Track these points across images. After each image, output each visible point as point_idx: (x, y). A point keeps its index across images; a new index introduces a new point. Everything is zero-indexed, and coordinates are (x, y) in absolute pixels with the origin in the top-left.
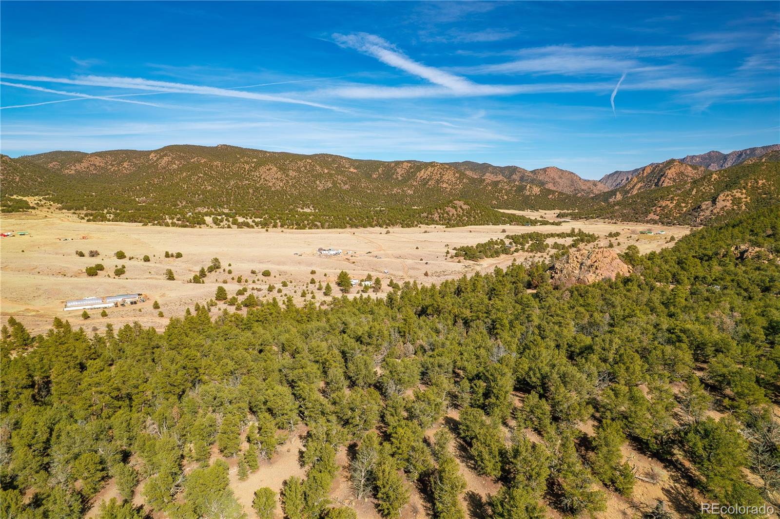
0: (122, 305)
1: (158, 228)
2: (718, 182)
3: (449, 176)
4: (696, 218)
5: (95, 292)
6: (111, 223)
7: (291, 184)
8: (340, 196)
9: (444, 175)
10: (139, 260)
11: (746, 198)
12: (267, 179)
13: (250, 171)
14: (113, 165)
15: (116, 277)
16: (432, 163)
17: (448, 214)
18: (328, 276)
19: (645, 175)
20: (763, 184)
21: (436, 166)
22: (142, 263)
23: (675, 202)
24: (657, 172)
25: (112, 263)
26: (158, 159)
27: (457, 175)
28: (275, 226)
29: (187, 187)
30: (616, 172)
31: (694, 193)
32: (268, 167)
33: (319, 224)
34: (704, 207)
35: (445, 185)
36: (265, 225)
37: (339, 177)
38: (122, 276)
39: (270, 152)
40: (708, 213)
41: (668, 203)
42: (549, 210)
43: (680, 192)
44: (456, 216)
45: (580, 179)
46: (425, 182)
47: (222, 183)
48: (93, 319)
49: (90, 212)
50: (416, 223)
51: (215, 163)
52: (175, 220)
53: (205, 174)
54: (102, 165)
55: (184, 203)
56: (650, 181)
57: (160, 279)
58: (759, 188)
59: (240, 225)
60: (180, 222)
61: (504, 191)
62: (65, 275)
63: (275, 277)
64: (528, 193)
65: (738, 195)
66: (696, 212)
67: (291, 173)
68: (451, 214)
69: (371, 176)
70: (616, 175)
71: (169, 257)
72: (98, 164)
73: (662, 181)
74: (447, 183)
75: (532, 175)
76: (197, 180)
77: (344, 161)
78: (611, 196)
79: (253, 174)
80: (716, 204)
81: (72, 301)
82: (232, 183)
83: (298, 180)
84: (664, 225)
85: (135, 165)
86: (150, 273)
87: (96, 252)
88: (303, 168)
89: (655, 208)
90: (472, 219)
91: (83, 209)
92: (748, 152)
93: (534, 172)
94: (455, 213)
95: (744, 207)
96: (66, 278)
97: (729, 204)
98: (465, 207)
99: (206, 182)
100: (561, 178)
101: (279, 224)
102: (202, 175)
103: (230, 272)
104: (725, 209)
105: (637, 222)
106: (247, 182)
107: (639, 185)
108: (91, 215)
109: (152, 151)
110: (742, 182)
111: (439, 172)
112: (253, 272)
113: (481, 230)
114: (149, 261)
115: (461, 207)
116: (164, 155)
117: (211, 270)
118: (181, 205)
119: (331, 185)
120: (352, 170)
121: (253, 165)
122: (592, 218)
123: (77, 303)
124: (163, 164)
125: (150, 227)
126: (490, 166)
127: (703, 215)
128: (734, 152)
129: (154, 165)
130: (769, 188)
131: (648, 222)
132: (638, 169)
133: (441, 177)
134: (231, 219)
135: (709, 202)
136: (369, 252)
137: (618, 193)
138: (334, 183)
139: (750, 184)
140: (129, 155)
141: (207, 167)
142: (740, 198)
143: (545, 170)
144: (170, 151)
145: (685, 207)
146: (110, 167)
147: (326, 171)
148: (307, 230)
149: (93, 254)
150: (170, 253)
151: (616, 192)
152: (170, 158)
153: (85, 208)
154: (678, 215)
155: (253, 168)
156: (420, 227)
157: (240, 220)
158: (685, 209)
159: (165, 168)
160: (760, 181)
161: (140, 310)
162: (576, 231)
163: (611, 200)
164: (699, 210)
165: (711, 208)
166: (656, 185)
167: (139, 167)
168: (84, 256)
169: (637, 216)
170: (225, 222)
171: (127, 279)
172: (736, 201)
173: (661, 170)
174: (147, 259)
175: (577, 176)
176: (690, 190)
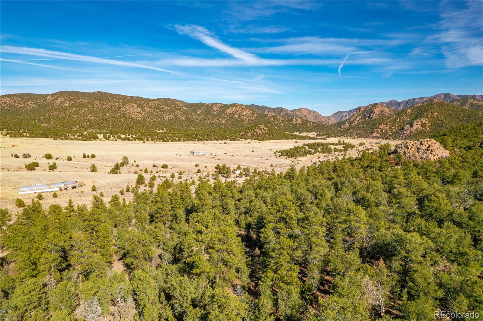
0: (66, 189)
1: (65, 141)
2: (411, 114)
3: (246, 112)
4: (402, 135)
5: (39, 181)
6: (28, 138)
7: (147, 116)
8: (180, 124)
9: (243, 111)
10: (64, 160)
11: (429, 123)
12: (131, 112)
13: (119, 107)
14: (20, 104)
15: (51, 171)
16: (235, 104)
17: (257, 133)
18: (207, 168)
19: (361, 112)
20: (437, 115)
21: (238, 106)
22: (67, 162)
23: (388, 126)
24: (369, 110)
25: (43, 162)
26: (53, 100)
27: (250, 111)
28: (147, 140)
29: (77, 117)
30: (339, 112)
31: (398, 120)
32: (131, 105)
33: (177, 139)
34: (406, 129)
35: (244, 118)
36: (140, 139)
37: (178, 112)
38: (55, 170)
39: (130, 96)
40: (408, 132)
41: (384, 126)
42: (309, 132)
43: (390, 120)
44: (261, 134)
45: (320, 115)
46: (232, 115)
47: (100, 115)
48: (47, 199)
49: (9, 132)
50: (238, 138)
51: (95, 102)
52: (76, 137)
53: (89, 109)
54: (11, 103)
55: (78, 127)
56: (365, 115)
57: (85, 172)
58: (435, 118)
59: (123, 140)
60: (80, 138)
61: (281, 121)
62: (8, 170)
63: (171, 169)
64: (295, 123)
65: (424, 121)
66: (402, 131)
67: (146, 109)
68: (258, 133)
69: (197, 112)
70: (339, 114)
71: (86, 157)
72: (8, 102)
73: (372, 115)
74: (245, 116)
75: (292, 113)
76: (83, 113)
77: (178, 103)
78: (342, 125)
79: (121, 109)
80: (412, 127)
81: (23, 187)
82: (108, 115)
83: (152, 113)
84: (384, 140)
85: (36, 104)
86: (76, 167)
87: (29, 154)
88: (154, 106)
89: (377, 129)
90: (272, 136)
91: (4, 130)
92: (411, 101)
93: (293, 111)
94: (261, 132)
95: (428, 129)
96: (9, 172)
97: (420, 127)
98: (266, 129)
99: (90, 115)
100: (309, 114)
101: (150, 139)
102: (87, 110)
103: (137, 166)
104: (418, 129)
105: (367, 138)
106: (118, 114)
107: (359, 118)
108: (12, 134)
109: (48, 95)
110: (425, 114)
111: (240, 110)
112: (154, 166)
113: (282, 142)
114: (71, 160)
115: (263, 129)
116: (59, 97)
117: (122, 165)
118: (75, 129)
119: (173, 117)
120: (184, 108)
121: (121, 104)
122: (339, 136)
123: (28, 189)
124: (57, 103)
125: (59, 141)
126: (267, 107)
127: (406, 133)
128: (404, 101)
129: (51, 104)
130: (441, 118)
131: (373, 138)
132: (352, 110)
133: (242, 113)
134: (116, 136)
135: (408, 126)
136: (225, 153)
137: (346, 123)
138: (175, 116)
139: (429, 115)
140: (32, 97)
141: (90, 105)
142: (426, 123)
143: (300, 110)
144: (62, 94)
145: (394, 129)
146: (17, 104)
147: (169, 108)
148: (170, 142)
149: (26, 156)
150: (86, 155)
151: (345, 122)
152: (62, 99)
153: (5, 129)
154: (391, 133)
155: (122, 105)
156: (242, 141)
157: (123, 136)
158: (394, 130)
159: (59, 106)
160: (435, 114)
161: (82, 192)
162: (342, 142)
163: (343, 127)
164: (403, 130)
165: (410, 129)
166: (369, 118)
167: (40, 105)
168: (18, 158)
169: (366, 134)
170: (112, 138)
171: (60, 172)
172: (424, 125)
173: (371, 109)
174: (70, 159)
175: (318, 113)
176: (395, 119)
